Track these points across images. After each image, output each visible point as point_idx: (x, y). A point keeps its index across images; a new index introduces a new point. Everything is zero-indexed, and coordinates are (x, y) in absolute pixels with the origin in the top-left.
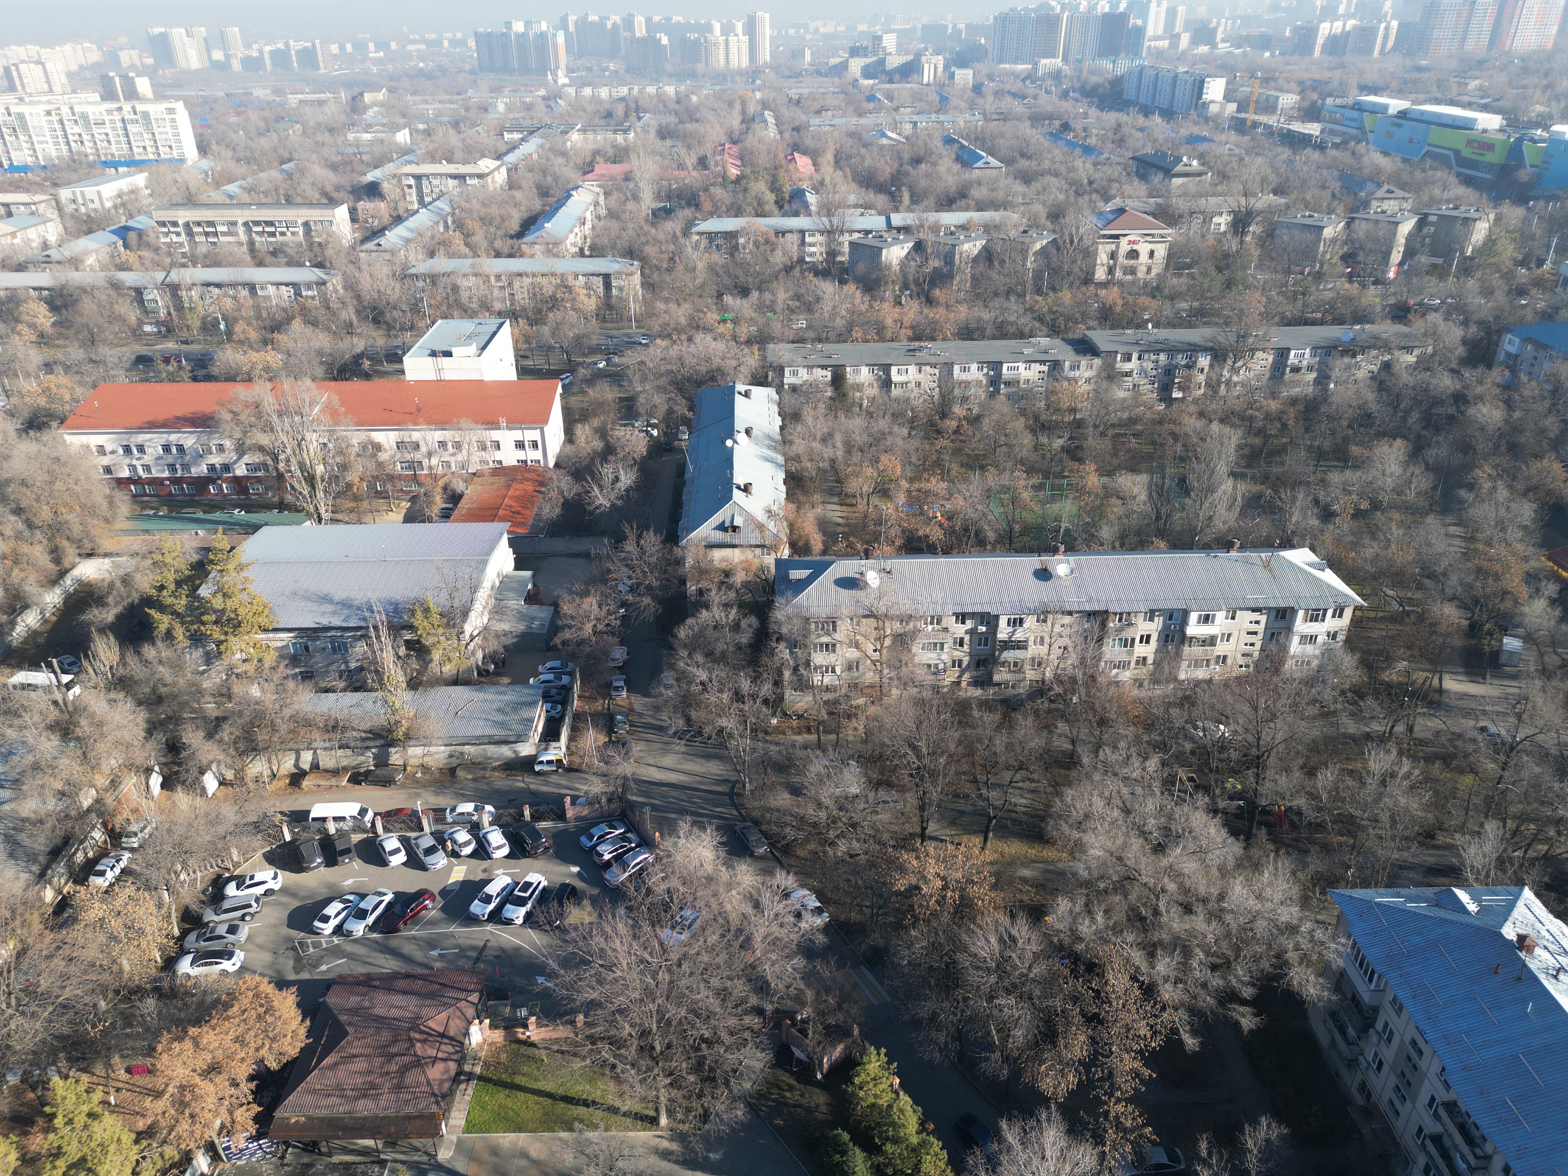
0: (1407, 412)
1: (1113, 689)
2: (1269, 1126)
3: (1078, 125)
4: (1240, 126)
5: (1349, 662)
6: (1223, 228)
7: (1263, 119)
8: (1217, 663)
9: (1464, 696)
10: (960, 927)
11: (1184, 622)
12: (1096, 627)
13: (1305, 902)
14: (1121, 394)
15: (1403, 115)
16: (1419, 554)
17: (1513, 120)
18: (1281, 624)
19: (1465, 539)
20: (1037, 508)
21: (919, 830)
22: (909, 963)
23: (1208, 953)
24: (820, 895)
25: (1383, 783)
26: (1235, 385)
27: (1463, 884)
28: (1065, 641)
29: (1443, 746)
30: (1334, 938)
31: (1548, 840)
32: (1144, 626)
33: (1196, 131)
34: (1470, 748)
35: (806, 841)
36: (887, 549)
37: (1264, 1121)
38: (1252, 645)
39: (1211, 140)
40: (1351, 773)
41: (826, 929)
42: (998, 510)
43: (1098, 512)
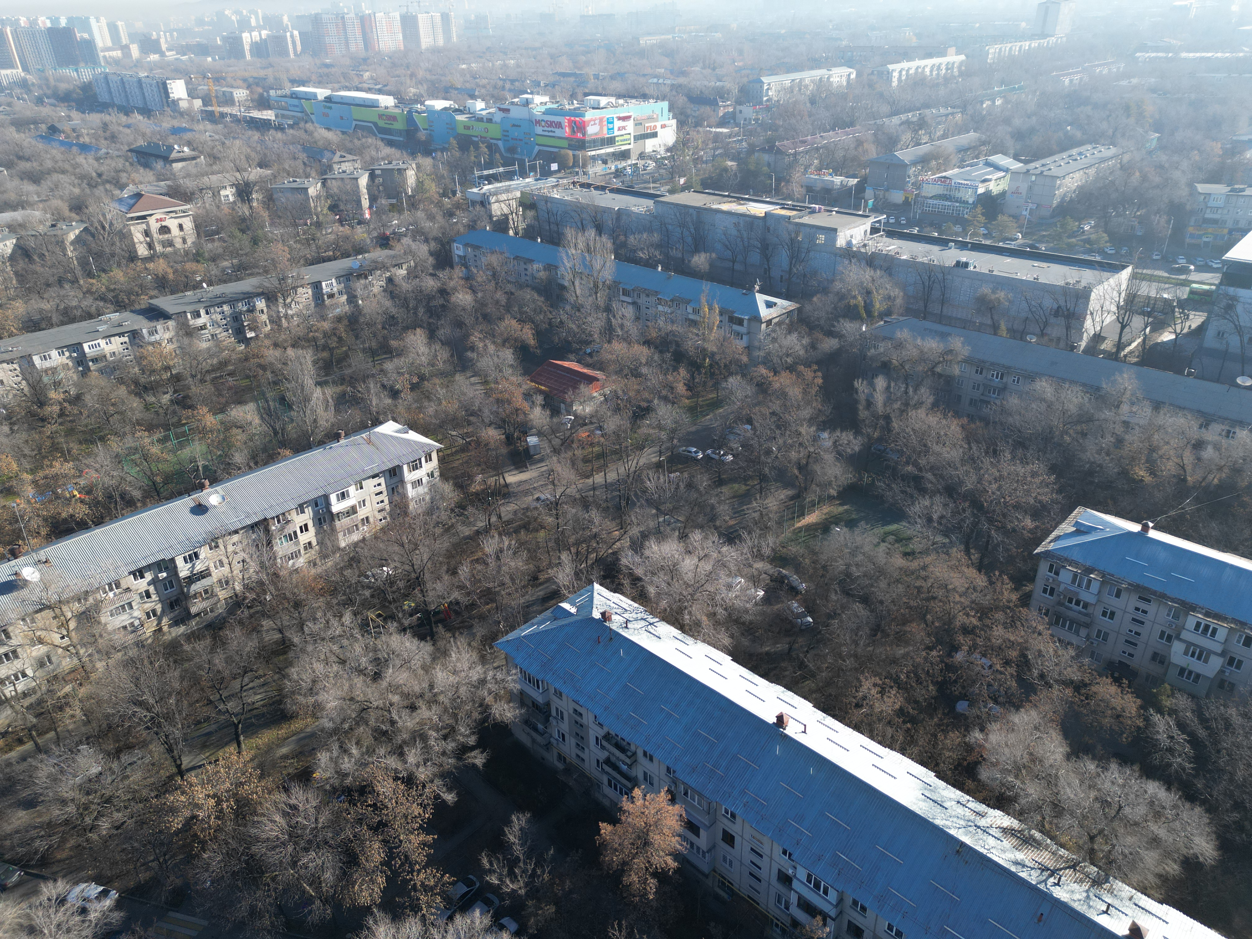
0: (416, 308)
1: (295, 576)
2: (518, 819)
3: (66, 126)
4: (210, 117)
5: (447, 488)
6: (231, 199)
7: (226, 110)
8: (363, 524)
9: (520, 483)
10: (245, 826)
11: (328, 504)
12: (262, 534)
13: (483, 660)
14: (204, 345)
15: (328, 99)
16: (460, 401)
17: (401, 100)
18: (395, 479)
19: (482, 383)
20: (170, 457)
21: (174, 770)
22: (212, 882)
23: (437, 730)
24: (98, 880)
25: (498, 558)
26: (292, 316)
27: (563, 599)
28: (242, 555)
29: (521, 519)
30: (508, 673)
31: (594, 550)
32: (299, 520)
33: (176, 123)
34: (535, 514)
35: (63, 840)
36: (34, 541)
37: (514, 818)
38: (382, 502)
39: (192, 130)
40: (477, 561)
41: (119, 905)
42: (134, 471)
43: (226, 444)
